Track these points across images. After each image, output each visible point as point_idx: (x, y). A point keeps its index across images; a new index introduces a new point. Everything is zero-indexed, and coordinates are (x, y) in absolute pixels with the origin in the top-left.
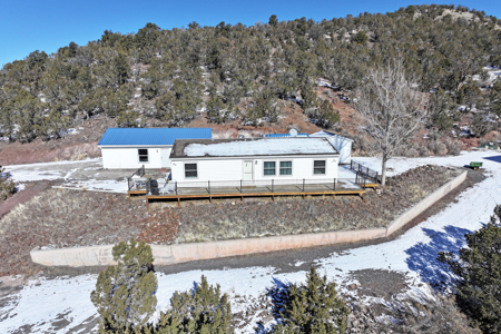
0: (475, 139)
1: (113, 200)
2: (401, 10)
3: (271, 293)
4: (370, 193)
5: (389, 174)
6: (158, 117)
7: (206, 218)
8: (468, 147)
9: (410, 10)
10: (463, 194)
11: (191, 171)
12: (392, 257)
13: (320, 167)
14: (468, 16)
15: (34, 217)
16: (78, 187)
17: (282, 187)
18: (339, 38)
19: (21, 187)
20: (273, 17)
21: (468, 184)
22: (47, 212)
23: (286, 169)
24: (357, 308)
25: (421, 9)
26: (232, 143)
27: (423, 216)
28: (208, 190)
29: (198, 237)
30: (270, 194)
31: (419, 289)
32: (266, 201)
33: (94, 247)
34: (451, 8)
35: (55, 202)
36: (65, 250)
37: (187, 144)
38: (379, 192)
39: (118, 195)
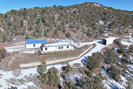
0: (96, 38)
1: (32, 55)
2: (84, 3)
3: (62, 68)
4: (76, 51)
5: (79, 47)
6: (34, 35)
7: (50, 57)
8: (95, 40)
9: (86, 3)
10: (92, 50)
11: (46, 49)
12: (79, 61)
13: (68, 47)
14: (99, 5)
15: (17, 59)
16: (23, 53)
17: (62, 51)
18: (71, 11)
19: (11, 53)
20: (55, 5)
21: (93, 48)
22: (19, 58)
23: (62, 48)
24: (74, 68)
25: (89, 3)
26: (52, 43)
27: (84, 54)
28: (50, 52)
29: (49, 60)
30: (60, 52)
31: (82, 65)
32: (59, 54)
33: (32, 63)
34: (95, 3)
35: (20, 56)
36: (26, 64)
37: (44, 44)
38: (77, 51)
39: (33, 54)
